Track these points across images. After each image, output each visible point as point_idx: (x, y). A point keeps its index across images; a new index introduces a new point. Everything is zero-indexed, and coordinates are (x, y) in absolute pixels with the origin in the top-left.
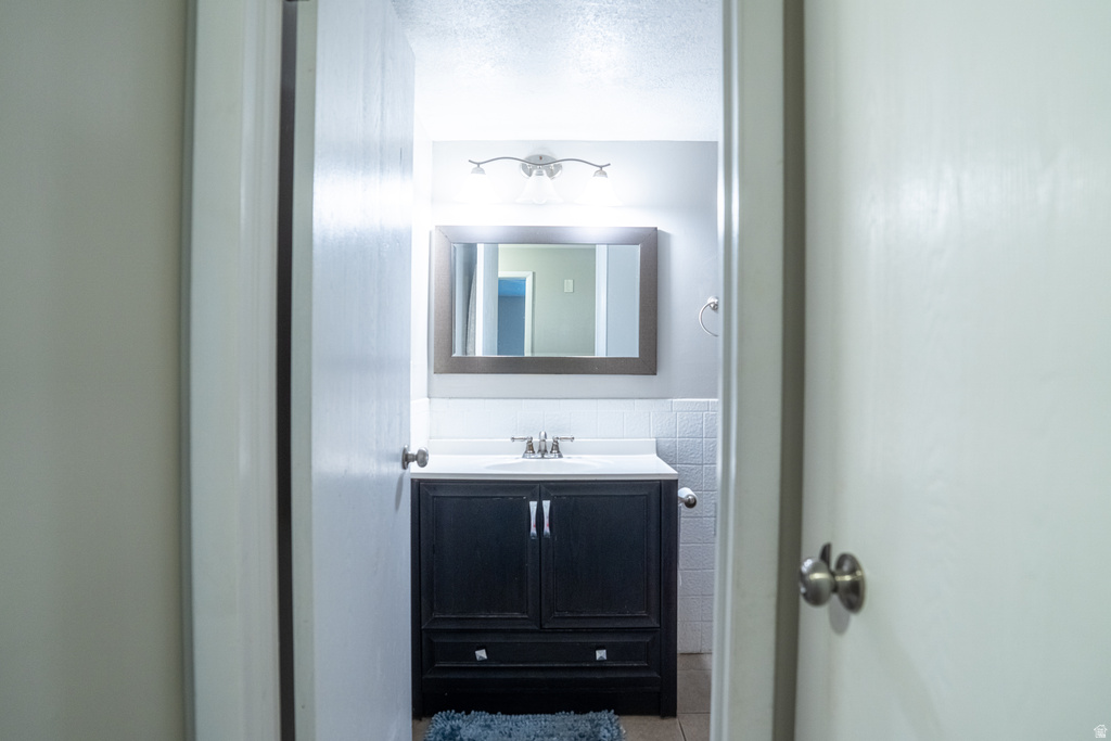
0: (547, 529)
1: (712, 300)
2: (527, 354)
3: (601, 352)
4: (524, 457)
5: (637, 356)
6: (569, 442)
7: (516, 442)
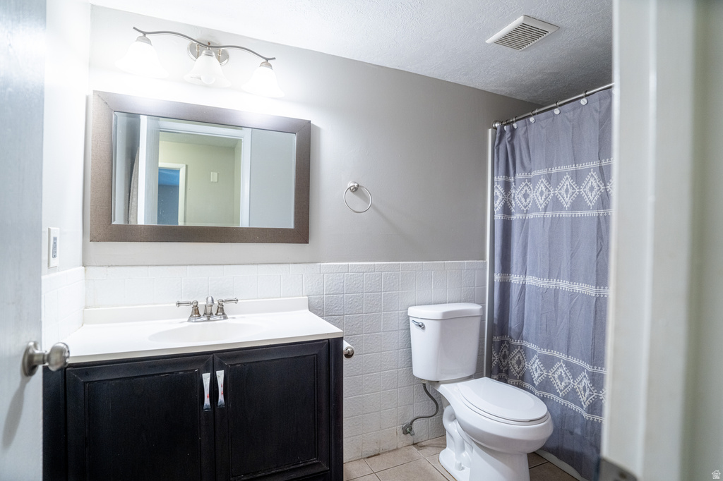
0: (221, 398)
1: (352, 184)
2: (181, 223)
3: (244, 222)
4: (189, 321)
5: (292, 226)
6: (233, 304)
7: (181, 307)
